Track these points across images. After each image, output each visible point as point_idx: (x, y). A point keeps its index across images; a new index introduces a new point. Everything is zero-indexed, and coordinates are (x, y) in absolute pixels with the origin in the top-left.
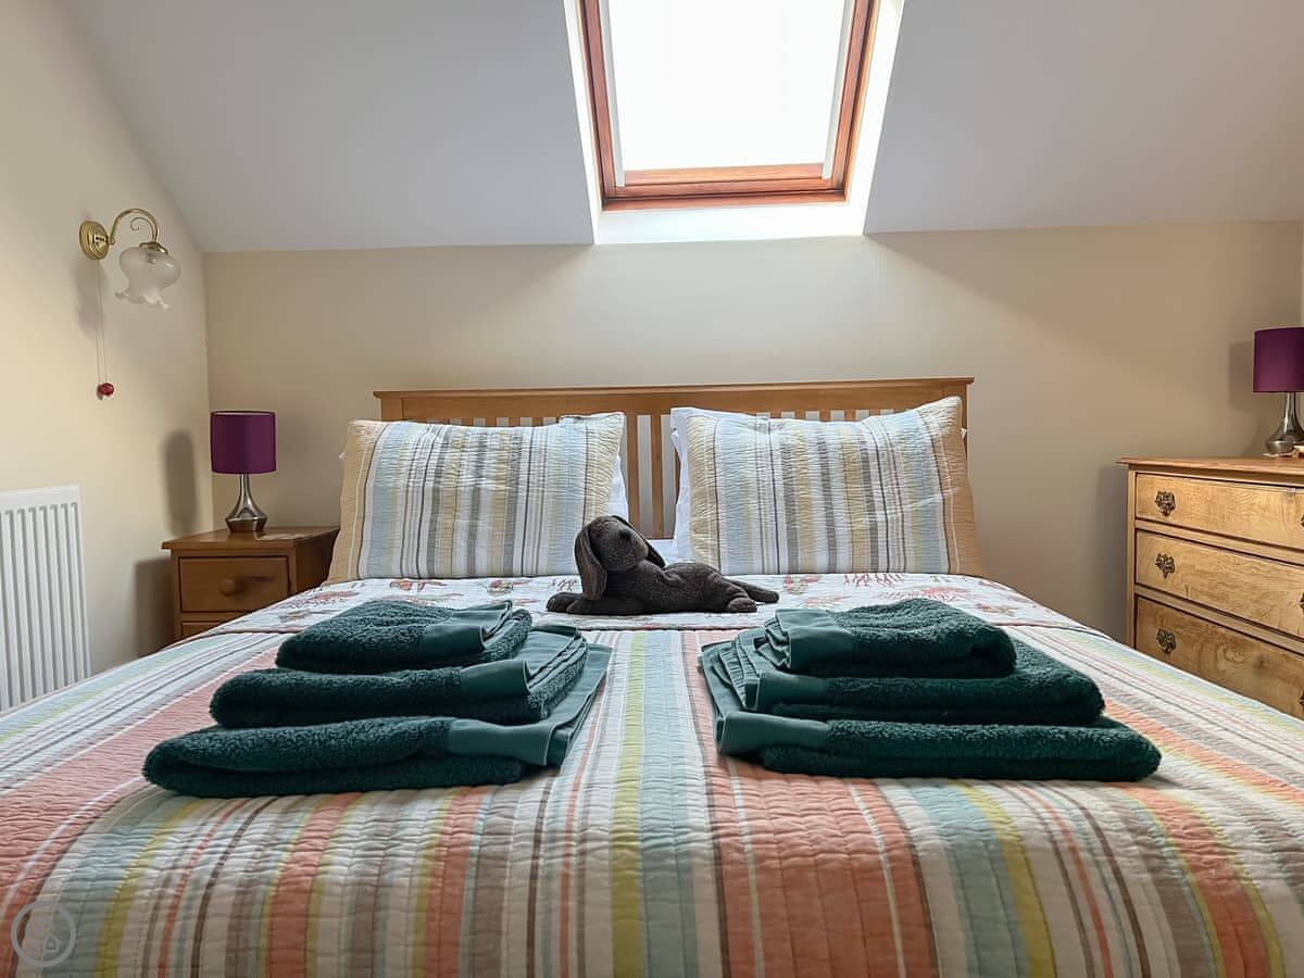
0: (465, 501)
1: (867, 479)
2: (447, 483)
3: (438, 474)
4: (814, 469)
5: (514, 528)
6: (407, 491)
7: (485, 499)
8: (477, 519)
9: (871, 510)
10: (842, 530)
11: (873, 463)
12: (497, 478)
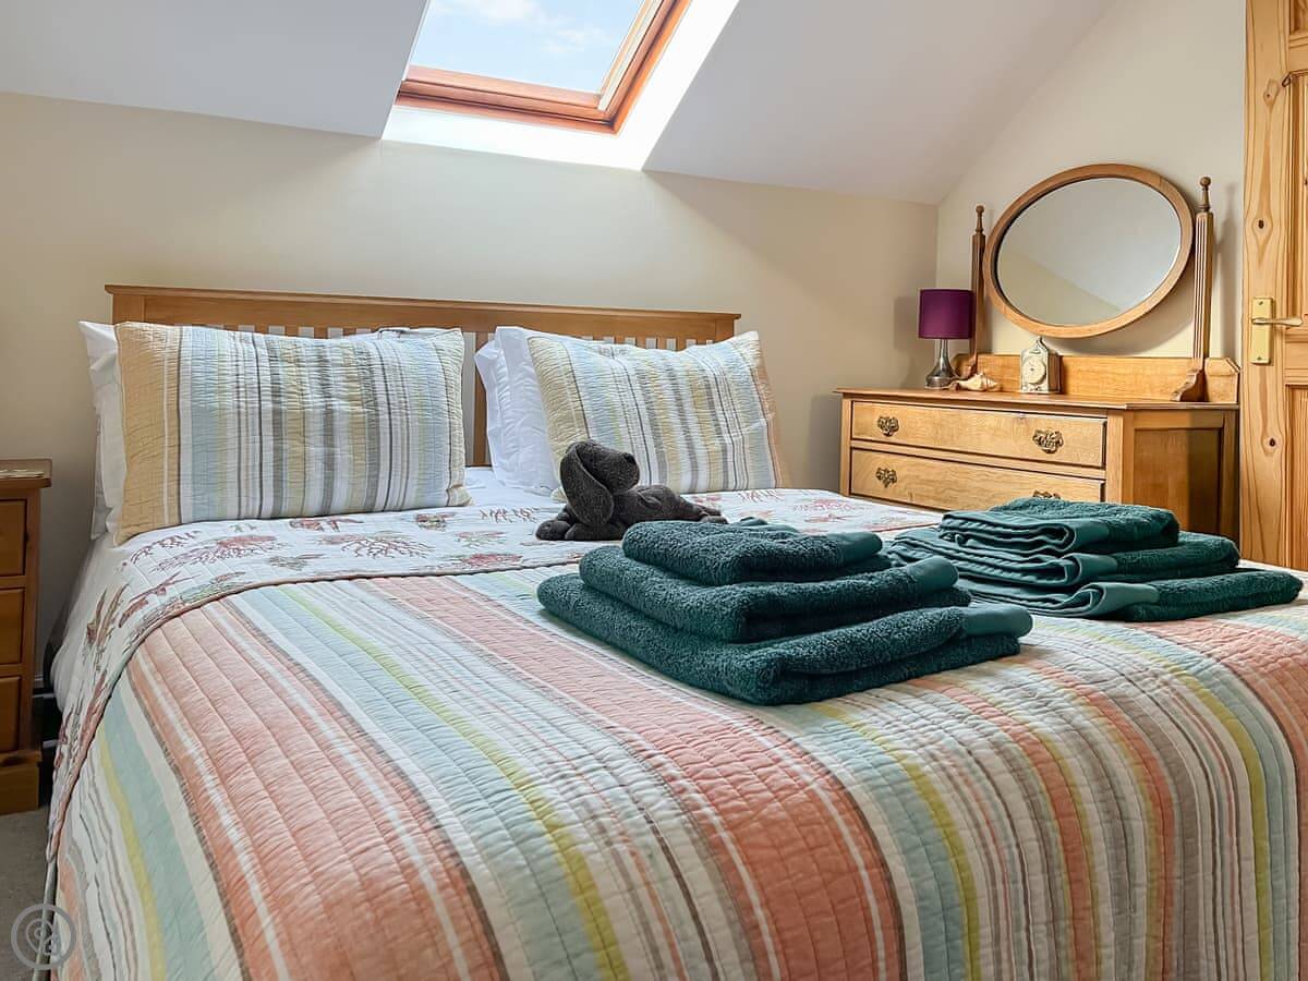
0: (315, 426)
1: (711, 405)
2: (286, 404)
3: (276, 393)
4: (669, 395)
5: (379, 456)
6: (239, 413)
7: (341, 424)
8: (333, 446)
9: (719, 433)
10: (700, 452)
11: (714, 390)
12: (350, 399)
